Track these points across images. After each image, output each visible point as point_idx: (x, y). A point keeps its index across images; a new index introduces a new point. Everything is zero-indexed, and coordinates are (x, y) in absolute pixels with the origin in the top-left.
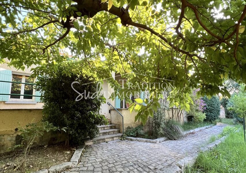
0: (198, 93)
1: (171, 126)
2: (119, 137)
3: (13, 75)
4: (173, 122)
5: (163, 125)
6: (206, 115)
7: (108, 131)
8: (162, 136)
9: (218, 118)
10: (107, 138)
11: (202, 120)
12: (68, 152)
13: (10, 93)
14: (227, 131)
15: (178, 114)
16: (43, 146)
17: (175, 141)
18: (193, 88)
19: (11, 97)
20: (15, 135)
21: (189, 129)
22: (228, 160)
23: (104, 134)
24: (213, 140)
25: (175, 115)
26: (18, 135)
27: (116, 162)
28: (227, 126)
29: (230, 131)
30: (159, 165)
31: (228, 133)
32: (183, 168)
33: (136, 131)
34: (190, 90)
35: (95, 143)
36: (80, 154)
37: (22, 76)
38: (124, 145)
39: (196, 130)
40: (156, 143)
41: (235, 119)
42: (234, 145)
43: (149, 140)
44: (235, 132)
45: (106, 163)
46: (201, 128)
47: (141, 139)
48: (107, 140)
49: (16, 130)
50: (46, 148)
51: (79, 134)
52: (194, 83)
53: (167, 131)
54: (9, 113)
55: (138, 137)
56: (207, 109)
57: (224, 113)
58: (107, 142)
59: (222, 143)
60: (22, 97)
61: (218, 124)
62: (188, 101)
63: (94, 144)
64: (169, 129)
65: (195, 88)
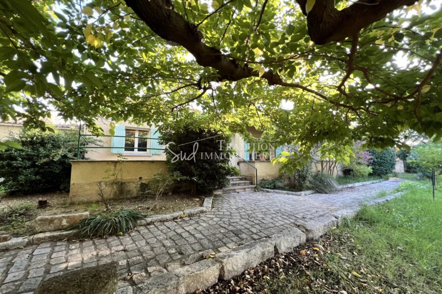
0: (364, 146)
1: (321, 179)
2: (252, 188)
3: (126, 130)
4: (323, 175)
5: (310, 178)
6: (373, 169)
7: (238, 182)
8: (308, 188)
9: (392, 172)
10: (238, 189)
11: (366, 174)
12: (197, 199)
13: (124, 147)
14: (406, 186)
15: (330, 167)
16: (168, 193)
17: (327, 195)
18: (355, 141)
19: (125, 150)
20: (139, 183)
21: (346, 183)
22: (404, 215)
23: (234, 185)
24: (382, 195)
25: (325, 168)
26: (142, 183)
27: (254, 210)
28: (406, 181)
29: (411, 187)
30: (307, 214)
31: (407, 189)
32: (339, 218)
33: (272, 183)
34: (351, 143)
35: (225, 192)
36: (211, 201)
37: (134, 130)
38: (259, 196)
39: (357, 184)
40: (300, 195)
41: (421, 174)
42: (415, 201)
43: (290, 192)
44: (419, 188)
45: (243, 210)
46: (364, 183)
47: (280, 191)
48: (238, 191)
49: (141, 178)
50: (172, 195)
51: (208, 183)
52: (358, 135)
53: (314, 185)
54: (133, 164)
55: (277, 189)
56: (374, 161)
57: (403, 166)
58: (238, 193)
59: (396, 199)
60: (136, 150)
61: (391, 179)
62: (348, 153)
63: (223, 193)
64: (318, 183)
65: (359, 141)
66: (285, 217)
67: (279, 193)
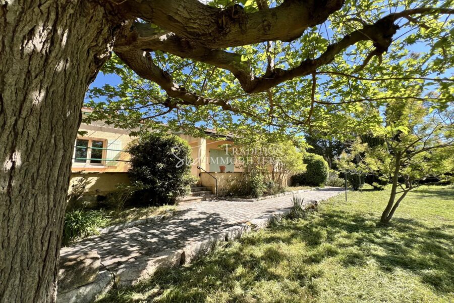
2: (212, 197)
20: (96, 195)
26: (99, 196)
37: (88, 140)
43: (245, 199)
49: (97, 191)
60: (89, 162)
66: (237, 217)
67: (238, 201)
